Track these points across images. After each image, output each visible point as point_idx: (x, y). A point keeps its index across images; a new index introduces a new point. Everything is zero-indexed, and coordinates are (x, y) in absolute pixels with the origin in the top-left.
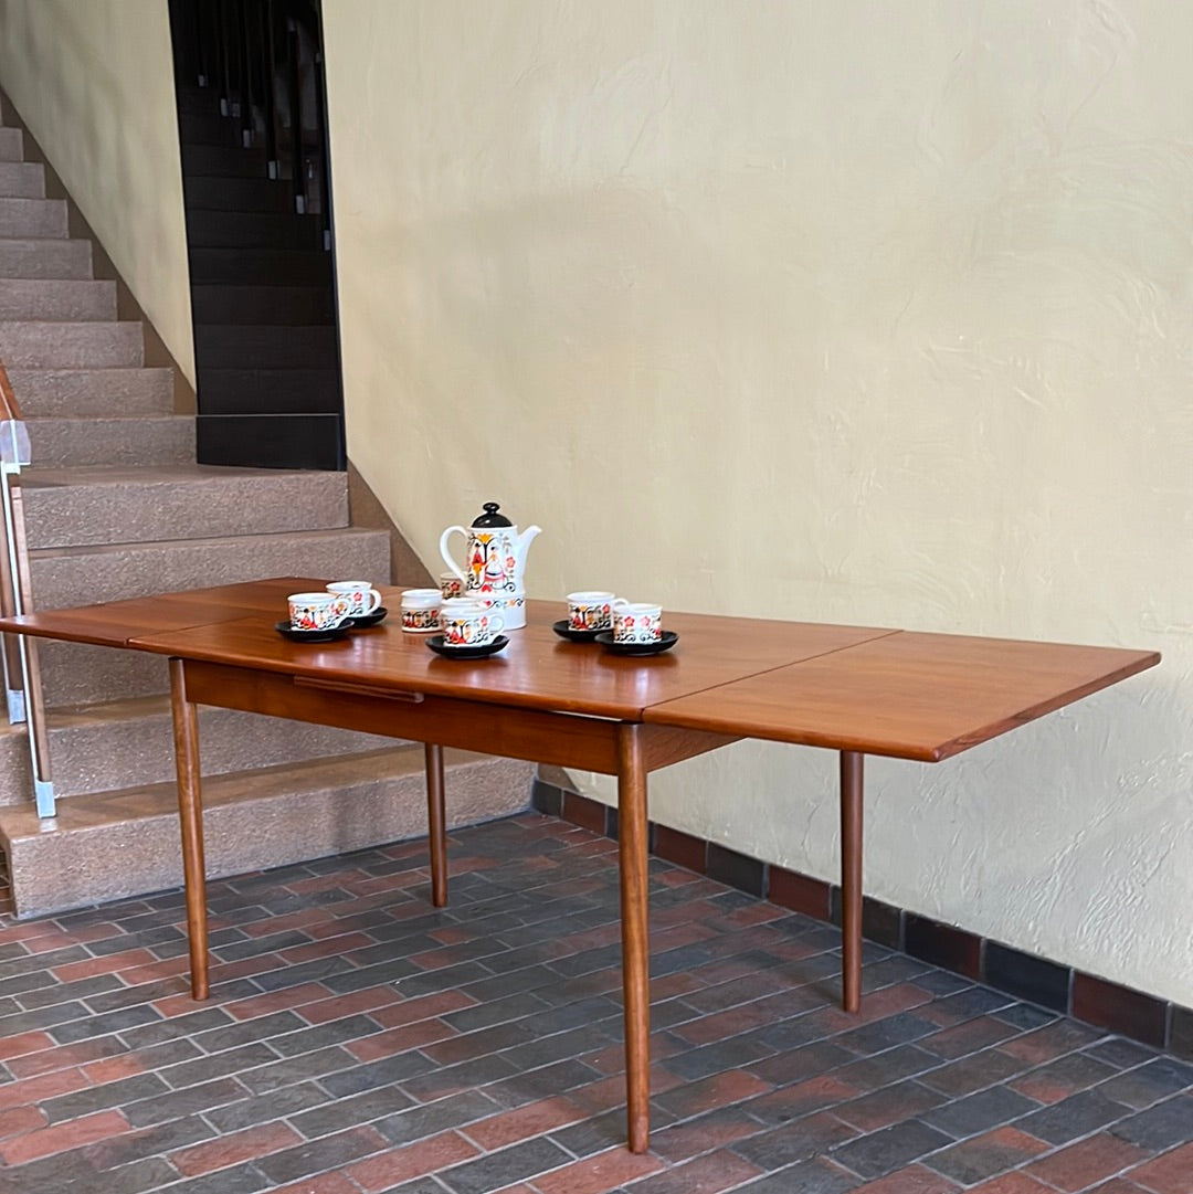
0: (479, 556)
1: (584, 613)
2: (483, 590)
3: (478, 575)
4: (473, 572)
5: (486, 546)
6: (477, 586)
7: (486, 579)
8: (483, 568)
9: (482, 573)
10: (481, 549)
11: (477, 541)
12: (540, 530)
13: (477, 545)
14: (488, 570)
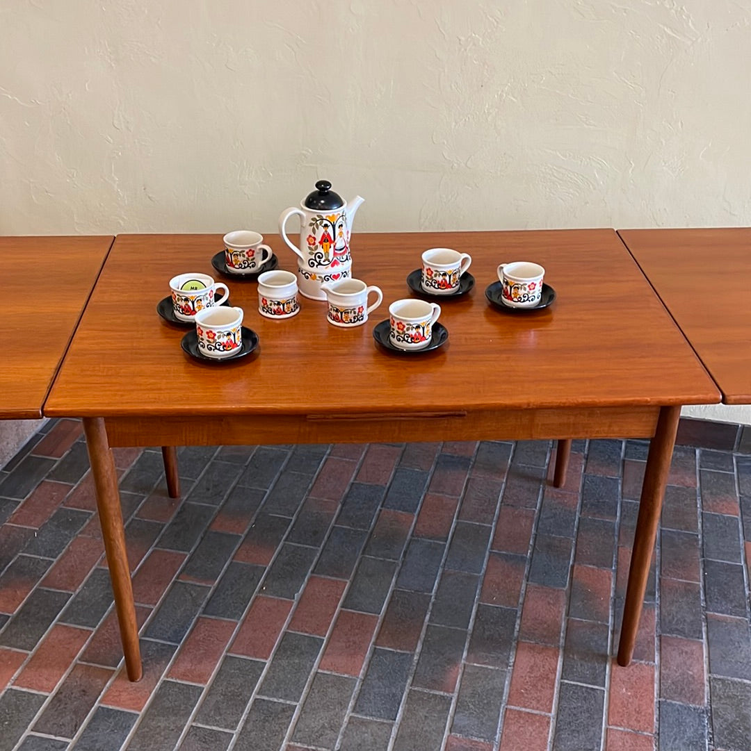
0: (329, 234)
1: (450, 276)
2: (332, 266)
3: (327, 252)
4: (320, 250)
5: (334, 226)
6: (327, 262)
7: (335, 254)
8: (332, 246)
9: (331, 251)
10: (330, 230)
11: (325, 222)
12: (364, 200)
13: (326, 226)
14: (337, 247)
